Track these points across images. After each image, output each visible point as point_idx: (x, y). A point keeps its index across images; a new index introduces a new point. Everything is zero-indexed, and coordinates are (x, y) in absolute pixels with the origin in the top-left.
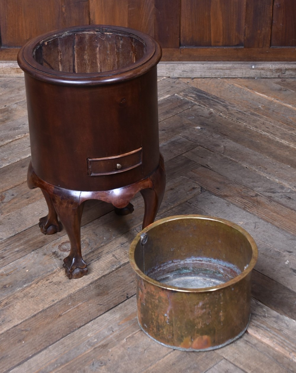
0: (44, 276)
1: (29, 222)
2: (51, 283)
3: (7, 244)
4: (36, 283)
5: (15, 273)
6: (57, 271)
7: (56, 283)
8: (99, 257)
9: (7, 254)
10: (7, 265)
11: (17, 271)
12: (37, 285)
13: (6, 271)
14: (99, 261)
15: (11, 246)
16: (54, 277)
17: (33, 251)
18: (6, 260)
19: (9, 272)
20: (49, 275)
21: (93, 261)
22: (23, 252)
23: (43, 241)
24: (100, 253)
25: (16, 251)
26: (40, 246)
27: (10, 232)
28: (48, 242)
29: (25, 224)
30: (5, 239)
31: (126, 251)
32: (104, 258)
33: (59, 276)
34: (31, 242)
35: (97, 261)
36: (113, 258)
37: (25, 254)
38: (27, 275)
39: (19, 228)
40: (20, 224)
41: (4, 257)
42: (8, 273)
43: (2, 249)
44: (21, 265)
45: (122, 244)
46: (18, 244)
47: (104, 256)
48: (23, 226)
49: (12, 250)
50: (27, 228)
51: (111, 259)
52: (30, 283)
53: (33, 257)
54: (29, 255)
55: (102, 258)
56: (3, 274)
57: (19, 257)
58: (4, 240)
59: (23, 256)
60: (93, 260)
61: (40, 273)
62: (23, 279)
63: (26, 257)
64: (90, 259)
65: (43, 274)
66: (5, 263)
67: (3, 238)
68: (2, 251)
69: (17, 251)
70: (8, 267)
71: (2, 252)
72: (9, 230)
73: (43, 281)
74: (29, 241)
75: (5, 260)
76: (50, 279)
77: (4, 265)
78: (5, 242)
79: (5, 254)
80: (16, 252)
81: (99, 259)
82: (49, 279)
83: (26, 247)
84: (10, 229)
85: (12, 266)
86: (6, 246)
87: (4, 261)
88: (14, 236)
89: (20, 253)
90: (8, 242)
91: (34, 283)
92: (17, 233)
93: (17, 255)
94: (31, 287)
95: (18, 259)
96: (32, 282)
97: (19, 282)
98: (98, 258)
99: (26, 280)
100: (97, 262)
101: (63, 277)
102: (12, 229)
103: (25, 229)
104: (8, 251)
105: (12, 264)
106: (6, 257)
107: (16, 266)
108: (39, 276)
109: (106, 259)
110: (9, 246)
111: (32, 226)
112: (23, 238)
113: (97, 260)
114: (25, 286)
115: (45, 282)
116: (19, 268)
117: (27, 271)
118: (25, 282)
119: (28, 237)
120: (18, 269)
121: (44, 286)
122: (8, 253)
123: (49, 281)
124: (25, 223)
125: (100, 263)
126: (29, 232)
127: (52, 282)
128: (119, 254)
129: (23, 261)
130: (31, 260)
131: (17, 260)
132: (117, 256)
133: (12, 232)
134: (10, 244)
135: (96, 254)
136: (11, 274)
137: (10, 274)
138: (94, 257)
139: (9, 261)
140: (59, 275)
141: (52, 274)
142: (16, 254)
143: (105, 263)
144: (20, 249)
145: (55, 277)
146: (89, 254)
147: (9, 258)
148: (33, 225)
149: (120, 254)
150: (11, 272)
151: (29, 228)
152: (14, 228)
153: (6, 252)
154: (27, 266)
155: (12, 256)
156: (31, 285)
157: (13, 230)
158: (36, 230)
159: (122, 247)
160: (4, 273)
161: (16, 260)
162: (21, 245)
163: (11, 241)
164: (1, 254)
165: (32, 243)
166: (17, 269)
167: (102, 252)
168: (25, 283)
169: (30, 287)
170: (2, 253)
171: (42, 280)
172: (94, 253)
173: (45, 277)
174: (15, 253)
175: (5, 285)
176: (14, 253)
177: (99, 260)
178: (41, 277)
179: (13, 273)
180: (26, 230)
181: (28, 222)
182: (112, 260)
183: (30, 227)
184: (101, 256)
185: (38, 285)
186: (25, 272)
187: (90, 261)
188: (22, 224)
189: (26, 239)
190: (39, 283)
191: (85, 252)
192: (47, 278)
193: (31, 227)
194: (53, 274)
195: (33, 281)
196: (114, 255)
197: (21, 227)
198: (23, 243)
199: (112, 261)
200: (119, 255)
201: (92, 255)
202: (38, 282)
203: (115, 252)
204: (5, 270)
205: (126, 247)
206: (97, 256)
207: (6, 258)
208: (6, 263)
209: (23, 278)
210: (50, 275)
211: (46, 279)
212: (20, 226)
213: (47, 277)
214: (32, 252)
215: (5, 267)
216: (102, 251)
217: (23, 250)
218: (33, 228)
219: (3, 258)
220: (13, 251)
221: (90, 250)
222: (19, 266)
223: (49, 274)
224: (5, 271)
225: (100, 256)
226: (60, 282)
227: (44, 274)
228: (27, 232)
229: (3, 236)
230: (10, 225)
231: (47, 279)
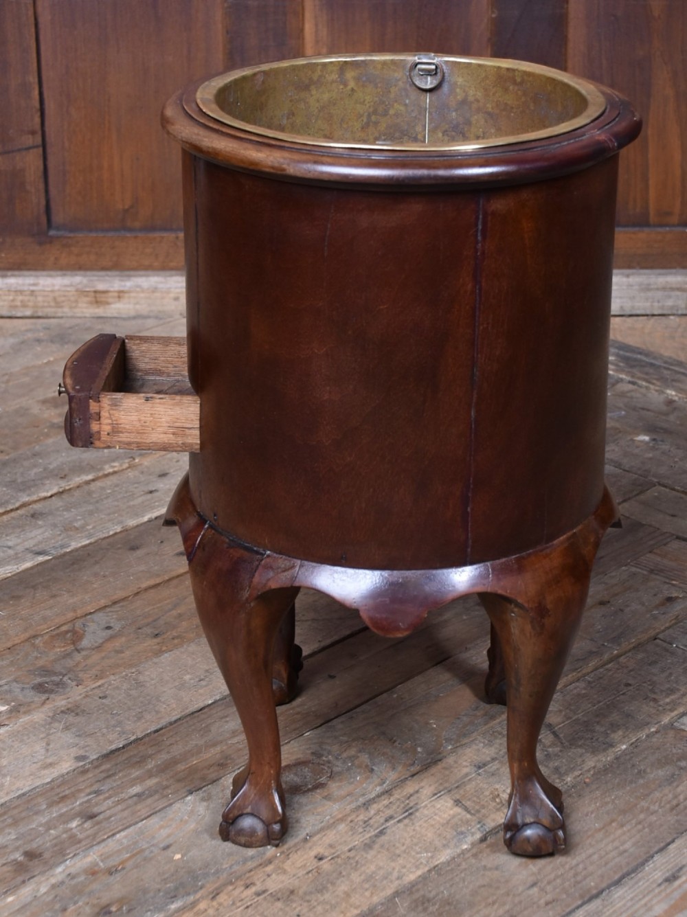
0: (235, 872)
1: (168, 705)
2: (262, 897)
3: (101, 772)
4: (211, 896)
5: (137, 866)
6: (276, 856)
7: (279, 895)
8: (411, 808)
9: (104, 806)
10: (110, 840)
11: (145, 859)
12: (215, 903)
13: (108, 857)
14: (411, 820)
15: (115, 781)
16: (269, 876)
17: (191, 793)
18: (103, 825)
19: (116, 863)
20: (251, 871)
21: (392, 822)
22: (156, 797)
23: (222, 761)
24: (411, 795)
25: (135, 796)
26: (213, 776)
27: (111, 737)
28: (237, 765)
29: (157, 712)
30: (95, 757)
31: (497, 786)
32: (426, 812)
33: (284, 873)
34: (181, 767)
35: (406, 821)
36: (458, 810)
37: (164, 805)
38: (177, 871)
39: (139, 724)
40: (140, 711)
41: (95, 816)
42: (114, 866)
43: (88, 791)
44: (153, 837)
45: (480, 768)
46: (137, 773)
47: (426, 806)
48: (148, 717)
49: (122, 793)
50: (163, 722)
51: (451, 812)
52: (191, 898)
53: (192, 811)
54: (177, 806)
55: (421, 809)
56: (96, 868)
57: (144, 813)
58: (92, 762)
59: (157, 809)
60: (391, 817)
61: (222, 864)
62: (166, 884)
63: (170, 813)
64: (381, 814)
65: (231, 867)
66: (100, 834)
67: (87, 754)
68: (89, 794)
69: (138, 795)
70: (111, 845)
71: (86, 799)
72: (105, 731)
73: (235, 889)
74: (174, 762)
75: (98, 823)
76: (258, 883)
77: (98, 840)
78: (96, 767)
79: (97, 804)
80: (135, 798)
81: (411, 814)
82: (253, 884)
83: (165, 783)
84: (107, 728)
85: (125, 841)
86: (100, 781)
87: (96, 828)
88: (123, 747)
89: (149, 801)
90: (103, 767)
91: (202, 898)
92: (133, 738)
93: (139, 807)
94: (195, 910)
95: (143, 820)
96: (196, 892)
97: (152, 894)
98: (407, 811)
99: (176, 889)
100: (406, 825)
101: (300, 875)
102: (115, 726)
103: (159, 726)
104: (107, 795)
105: (126, 837)
106: (101, 813)
107: (137, 842)
108: (217, 872)
109: (436, 815)
110: (108, 781)
111: (178, 716)
112: (153, 754)
113: (405, 818)
114: (173, 907)
115: (242, 892)
116: (148, 848)
117: (178, 856)
118: (172, 894)
119: (168, 752)
120: (147, 853)
121: (239, 904)
122: (109, 802)
123: (253, 889)
124: (157, 709)
125: (417, 828)
126: (171, 736)
127: (264, 892)
128: (475, 799)
129: (161, 827)
130: (186, 822)
131: (140, 825)
132: (469, 803)
133: (116, 735)
134: (111, 773)
135: (399, 799)
136: (123, 869)
137: (120, 868)
138: (394, 807)
139: (112, 828)
140: (286, 868)
141: (261, 865)
142: (136, 804)
143: (432, 825)
144: (147, 790)
145: (274, 876)
146: (374, 799)
147: (113, 819)
148: (183, 713)
149: (478, 798)
150: (122, 862)
151: (171, 724)
152: (120, 723)
153: (102, 797)
154: (175, 842)
155: (123, 810)
156: (194, 904)
157: (118, 729)
158: (193, 727)
159: (479, 774)
160: (101, 864)
161: (137, 823)
162: (150, 775)
163: (117, 765)
164: (87, 805)
165: (184, 770)
166: (142, 851)
167: (417, 792)
168: (175, 896)
169: (193, 908)
170: (88, 801)
171: (231, 888)
172: (391, 795)
173: (241, 876)
174: (130, 802)
175: (108, 905)
176: (127, 800)
177: (413, 817)
178: (225, 875)
179: (129, 864)
180: (161, 729)
181: (165, 706)
182: (454, 816)
183: (174, 719)
184: (416, 804)
185: (220, 904)
186: (171, 860)
187: (382, 820)
188: (146, 711)
189: (164, 756)
190: (222, 898)
191: (364, 795)
192: (248, 878)
193: (176, 721)
194: (266, 866)
195: (201, 888)
196: (458, 802)
197: (143, 721)
198: (155, 770)
199: (456, 820)
200: (474, 801)
201: (386, 802)
202: (218, 894)
203: (462, 792)
204: (102, 855)
205: (493, 775)
206: (402, 805)
207: (101, 817)
208: (104, 835)
209: (165, 879)
210: (255, 868)
211: (242, 883)
212: (139, 719)
213: (248, 875)
214: (189, 798)
215: (103, 845)
216: (417, 788)
217: (156, 792)
218: (182, 724)
219: (92, 817)
220: (123, 796)
221: (376, 786)
222: (148, 842)
223: (250, 865)
224: (104, 858)
225: (411, 804)
226: (292, 892)
227: (235, 868)
228: (163, 735)
229: (87, 749)
230: (109, 716)
231: (248, 882)
